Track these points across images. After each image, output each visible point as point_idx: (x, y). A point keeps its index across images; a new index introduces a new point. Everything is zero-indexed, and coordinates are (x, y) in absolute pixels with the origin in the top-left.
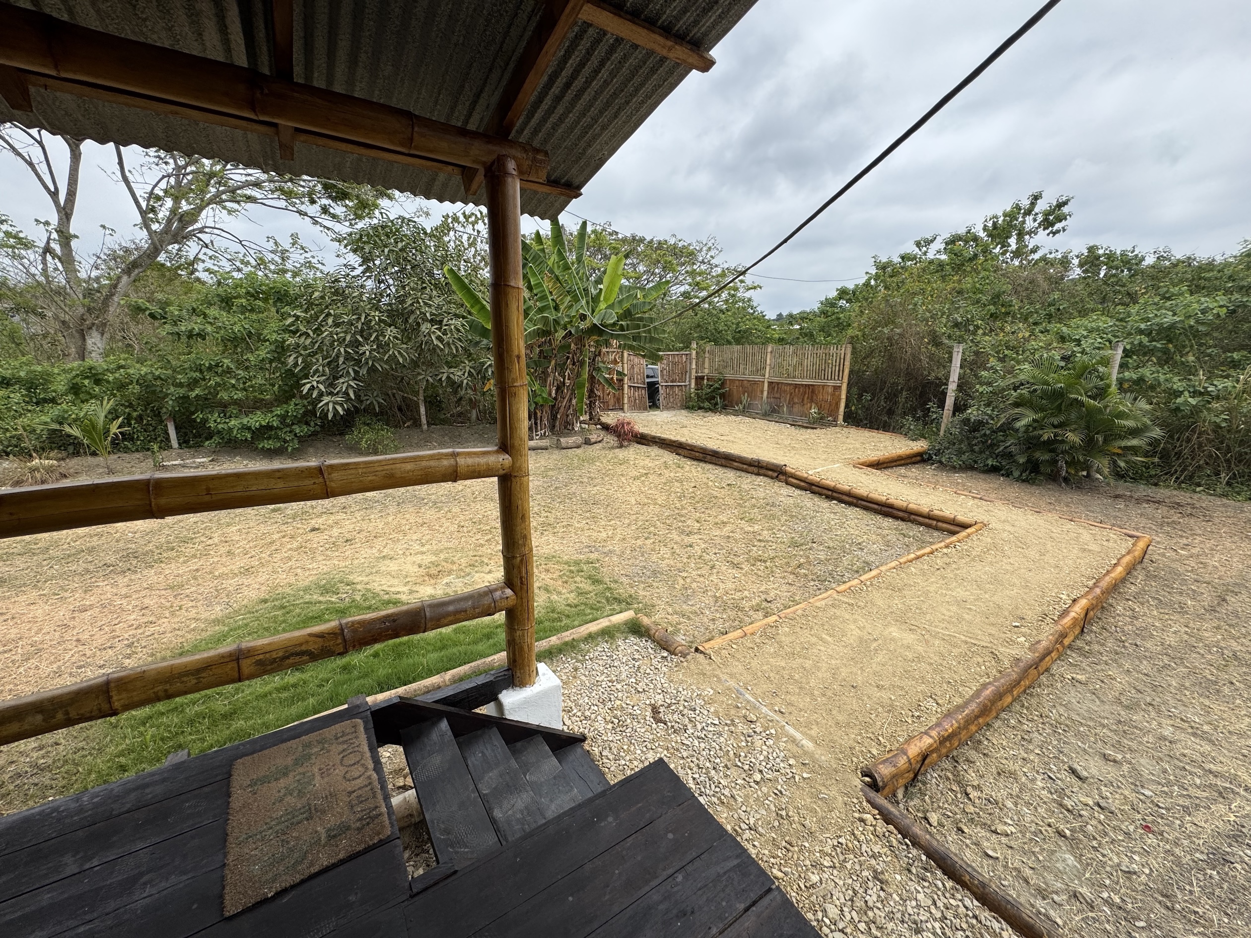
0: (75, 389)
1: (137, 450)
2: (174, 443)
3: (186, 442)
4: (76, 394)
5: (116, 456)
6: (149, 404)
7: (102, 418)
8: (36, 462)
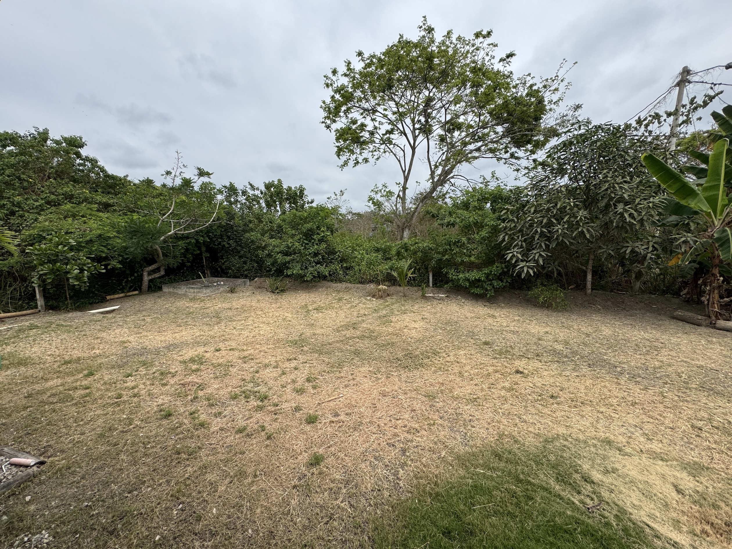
0: (398, 254)
1: (415, 286)
2: (431, 284)
3: (436, 284)
4: (398, 256)
5: (407, 288)
6: (424, 262)
7: (406, 268)
8: (380, 287)
